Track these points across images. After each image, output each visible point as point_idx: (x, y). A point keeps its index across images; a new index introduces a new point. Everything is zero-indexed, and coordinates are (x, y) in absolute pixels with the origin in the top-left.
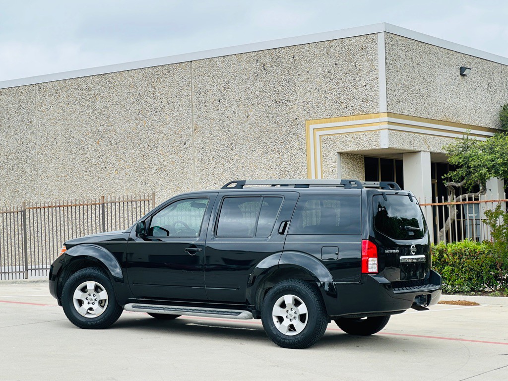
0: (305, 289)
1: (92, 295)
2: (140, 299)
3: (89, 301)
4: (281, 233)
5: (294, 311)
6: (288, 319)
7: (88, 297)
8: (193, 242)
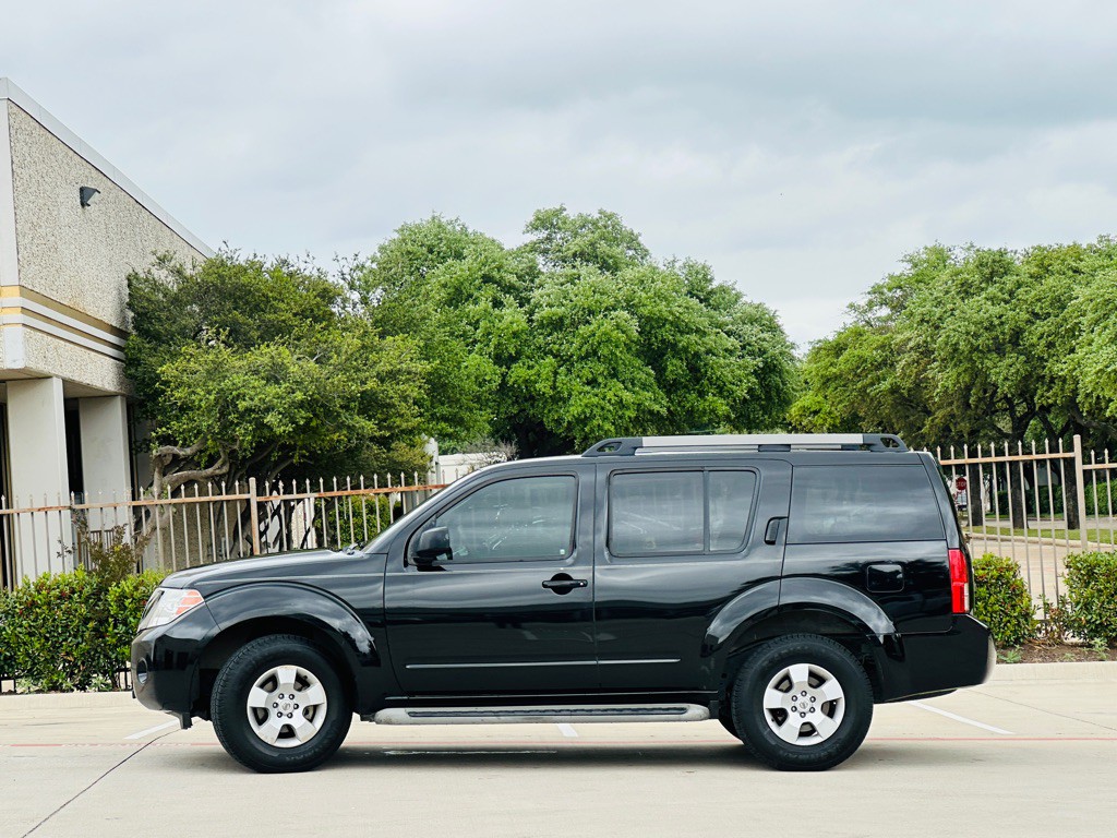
0: (838, 652)
1: (286, 696)
2: (417, 697)
3: (280, 709)
4: (771, 543)
5: (809, 696)
6: (797, 714)
7: (278, 701)
8: (562, 570)
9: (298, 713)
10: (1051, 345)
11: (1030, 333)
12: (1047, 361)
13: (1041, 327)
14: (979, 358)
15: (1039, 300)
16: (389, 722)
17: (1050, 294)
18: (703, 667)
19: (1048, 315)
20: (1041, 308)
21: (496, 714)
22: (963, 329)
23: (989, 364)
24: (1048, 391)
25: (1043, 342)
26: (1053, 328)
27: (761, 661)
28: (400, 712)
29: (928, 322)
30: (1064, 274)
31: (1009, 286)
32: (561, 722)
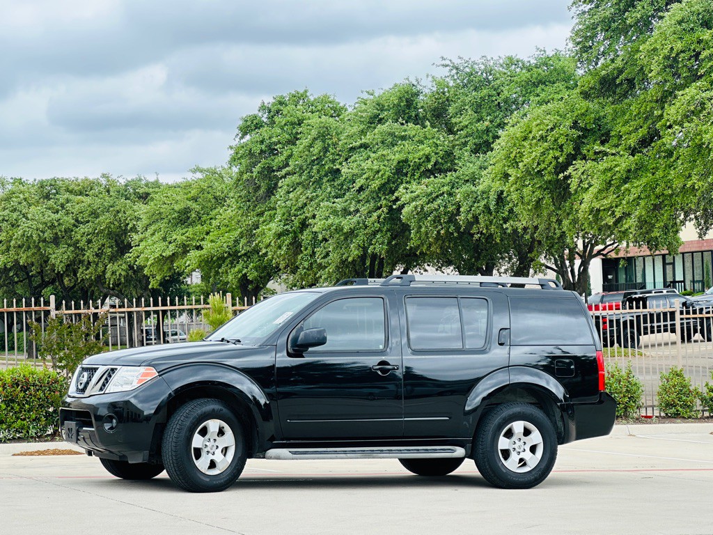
1: (211, 440)
2: (292, 441)
3: (208, 449)
4: (501, 344)
5: (522, 441)
6: (515, 453)
7: (208, 444)
8: (383, 358)
9: (218, 452)
10: (89, 241)
11: (76, 232)
12: (86, 251)
13: (83, 229)
14: (43, 246)
15: (81, 213)
16: (278, 458)
17: (89, 209)
18: (465, 423)
19: (88, 222)
20: (83, 218)
21: (345, 452)
22: (34, 227)
23: (51, 251)
24: (86, 270)
25: (84, 239)
26: (90, 230)
27: (497, 420)
28: (284, 452)
29: (7, 221)
30: (97, 196)
31: (62, 201)
32: (383, 458)
